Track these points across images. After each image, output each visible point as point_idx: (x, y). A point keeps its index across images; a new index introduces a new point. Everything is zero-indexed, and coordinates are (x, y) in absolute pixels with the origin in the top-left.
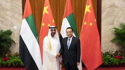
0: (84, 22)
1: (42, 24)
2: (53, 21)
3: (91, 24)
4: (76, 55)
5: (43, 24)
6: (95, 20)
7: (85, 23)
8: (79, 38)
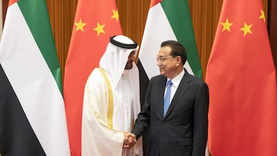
0: (224, 21)
1: (76, 24)
2: (116, 15)
3: (247, 29)
4: (192, 137)
5: (79, 25)
6: (263, 16)
7: (227, 26)
8: (203, 77)
